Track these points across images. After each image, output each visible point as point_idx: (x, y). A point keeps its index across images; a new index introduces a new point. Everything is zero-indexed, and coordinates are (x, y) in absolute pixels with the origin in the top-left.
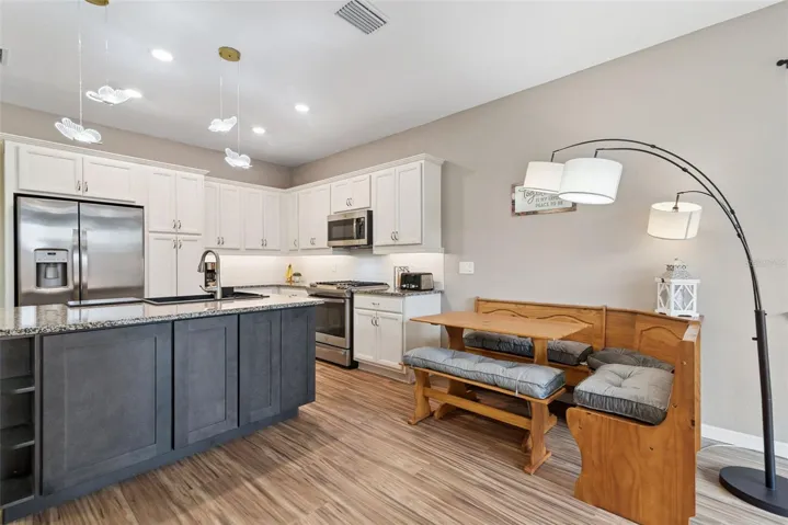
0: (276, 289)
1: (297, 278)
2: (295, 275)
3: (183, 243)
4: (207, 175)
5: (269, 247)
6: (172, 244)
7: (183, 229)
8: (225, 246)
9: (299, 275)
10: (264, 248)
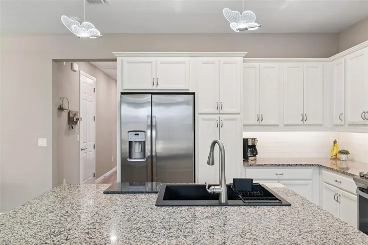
0: (317, 170)
1: (343, 157)
2: (341, 152)
3: (225, 123)
4: (245, 57)
5: (309, 122)
6: (214, 123)
7: (225, 110)
8: (263, 123)
9: (346, 153)
10: (304, 123)
